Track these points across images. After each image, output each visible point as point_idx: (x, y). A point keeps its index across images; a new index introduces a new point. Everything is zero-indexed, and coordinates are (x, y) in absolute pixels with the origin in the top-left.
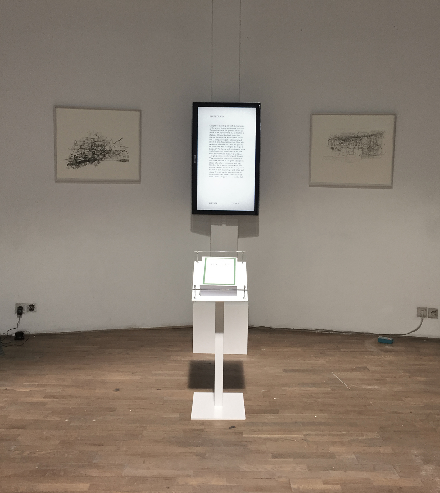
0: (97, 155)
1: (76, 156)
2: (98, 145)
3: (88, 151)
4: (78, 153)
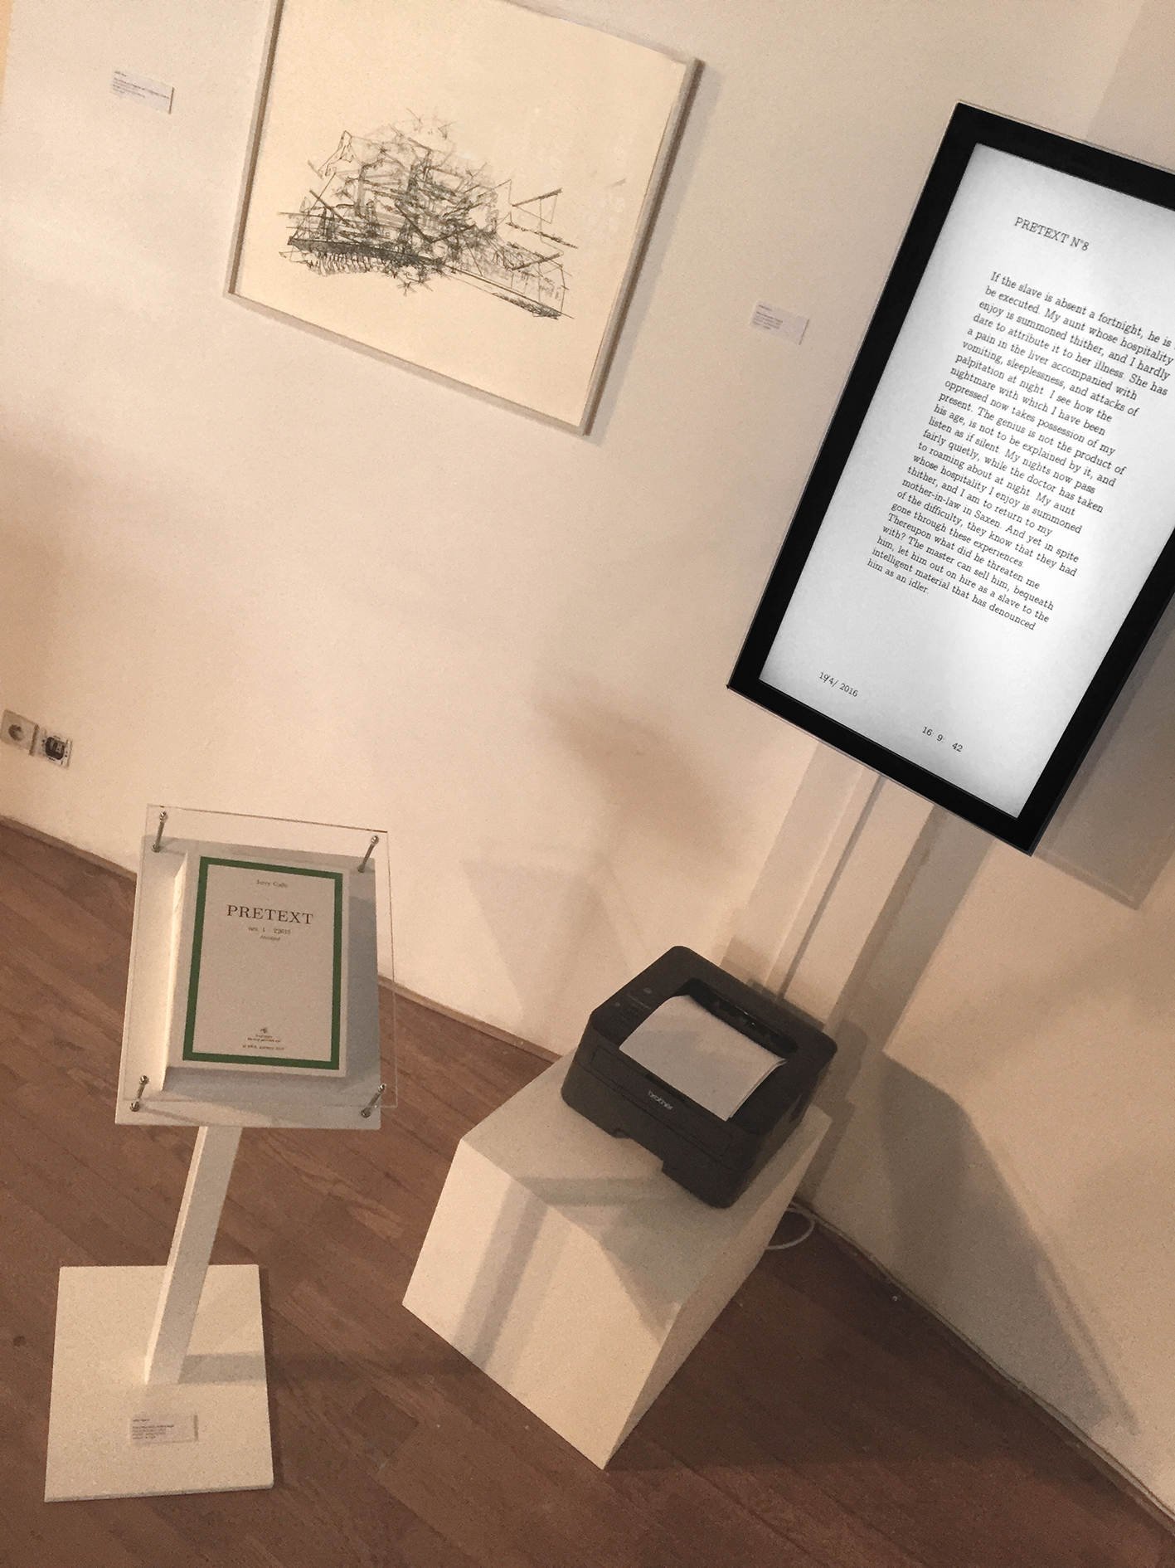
0: (425, 237)
1: (331, 209)
2: (442, 188)
3: (391, 203)
4: (346, 201)
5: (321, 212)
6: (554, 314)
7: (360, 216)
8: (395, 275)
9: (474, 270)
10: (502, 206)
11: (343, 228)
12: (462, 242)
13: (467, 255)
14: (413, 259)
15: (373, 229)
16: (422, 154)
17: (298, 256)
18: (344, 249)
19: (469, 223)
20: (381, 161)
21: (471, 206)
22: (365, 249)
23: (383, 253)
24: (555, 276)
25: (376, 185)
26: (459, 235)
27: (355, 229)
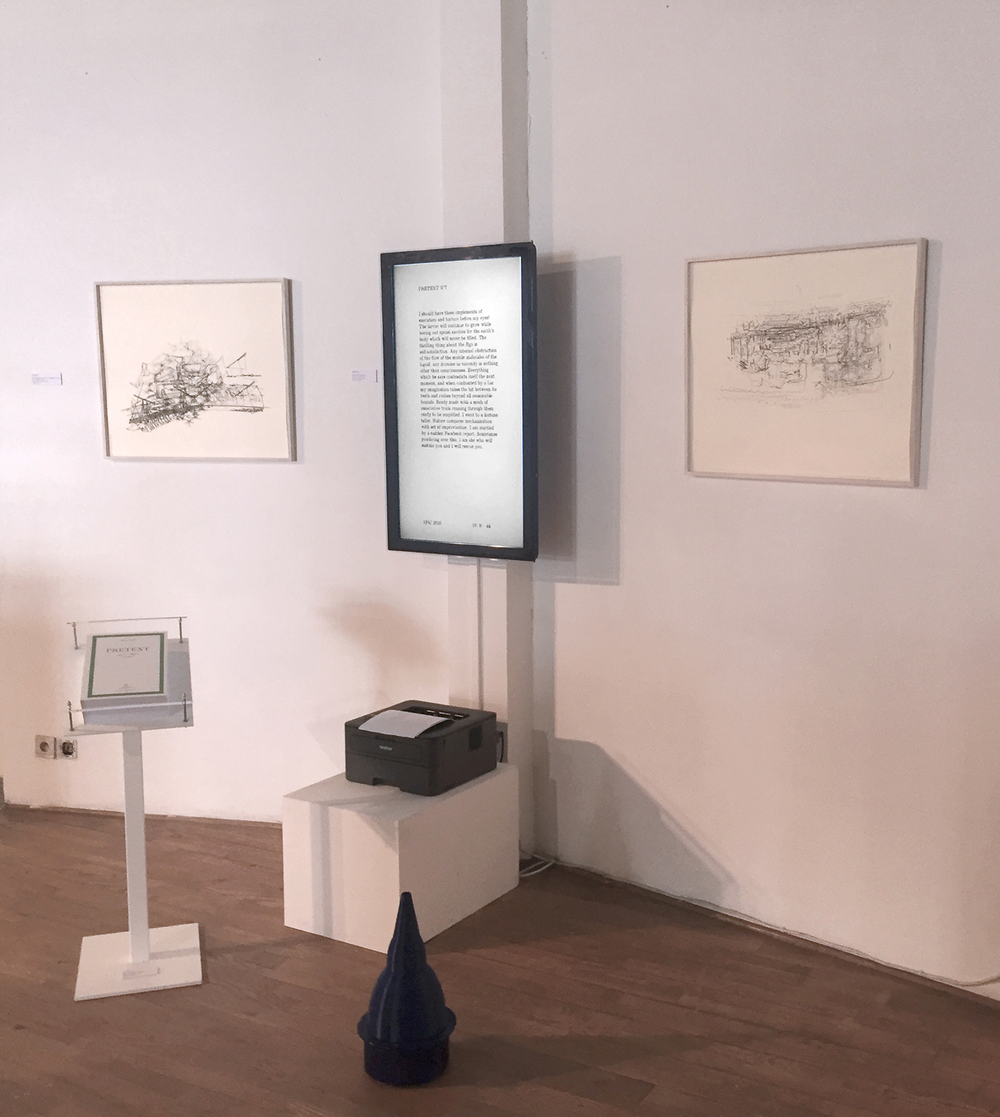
0: (192, 397)
1: (145, 400)
2: (193, 372)
3: (172, 387)
4: (151, 393)
5: (141, 403)
6: (261, 409)
7: (159, 398)
8: (183, 419)
9: (219, 403)
10: (222, 370)
11: (153, 406)
12: (209, 392)
13: (213, 398)
14: (189, 408)
15: (167, 401)
16: (180, 360)
17: (135, 426)
18: (155, 416)
19: (210, 383)
20: (162, 370)
21: (208, 375)
22: (166, 412)
23: (174, 411)
24: (256, 392)
25: (163, 381)
26: (207, 390)
27: (158, 405)
